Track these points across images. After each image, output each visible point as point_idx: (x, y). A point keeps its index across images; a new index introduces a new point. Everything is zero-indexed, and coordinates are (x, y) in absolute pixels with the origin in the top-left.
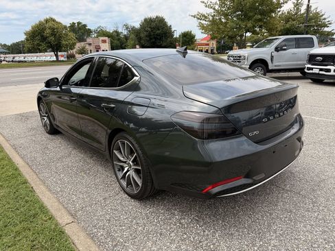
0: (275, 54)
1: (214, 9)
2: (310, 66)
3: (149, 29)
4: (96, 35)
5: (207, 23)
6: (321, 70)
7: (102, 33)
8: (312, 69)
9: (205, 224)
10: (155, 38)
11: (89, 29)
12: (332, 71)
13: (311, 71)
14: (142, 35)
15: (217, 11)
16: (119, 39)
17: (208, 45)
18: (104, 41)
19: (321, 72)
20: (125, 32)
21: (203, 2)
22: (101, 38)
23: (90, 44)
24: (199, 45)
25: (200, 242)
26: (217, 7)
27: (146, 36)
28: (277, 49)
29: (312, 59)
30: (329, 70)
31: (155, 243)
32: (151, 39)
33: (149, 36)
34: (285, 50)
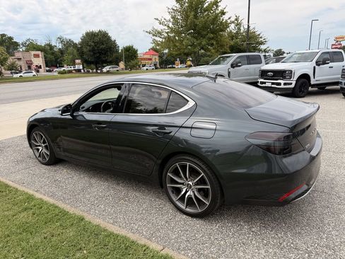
0: (231, 70)
1: (168, 27)
2: (262, 80)
3: (93, 44)
4: (24, 48)
5: (161, 40)
6: (273, 83)
7: (32, 47)
8: (265, 83)
9: (272, 228)
10: (99, 53)
11: (16, 42)
12: (282, 84)
13: (264, 85)
14: (85, 50)
15: (172, 28)
16: (53, 54)
17: (151, 59)
18: (37, 56)
19: (273, 86)
20: (60, 46)
21: (157, 19)
22: (33, 53)
23: (19, 59)
24: (142, 59)
25: (281, 244)
26: (171, 25)
27: (90, 51)
28: (232, 66)
29: (264, 74)
30: (279, 84)
31: (244, 252)
32: (94, 54)
33: (93, 50)
34: (240, 66)
